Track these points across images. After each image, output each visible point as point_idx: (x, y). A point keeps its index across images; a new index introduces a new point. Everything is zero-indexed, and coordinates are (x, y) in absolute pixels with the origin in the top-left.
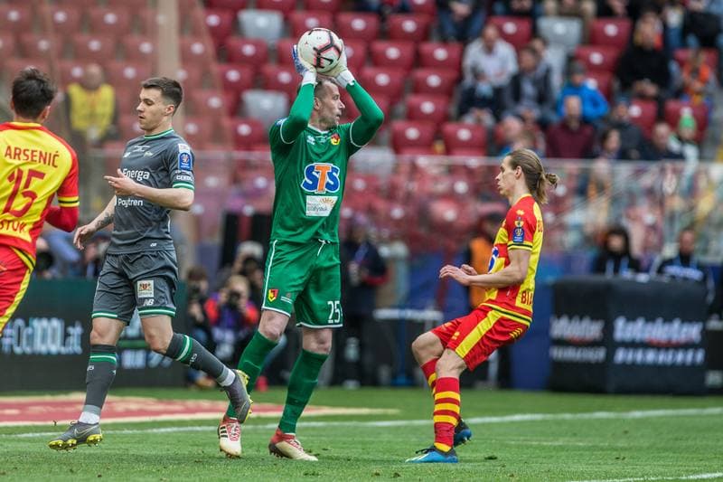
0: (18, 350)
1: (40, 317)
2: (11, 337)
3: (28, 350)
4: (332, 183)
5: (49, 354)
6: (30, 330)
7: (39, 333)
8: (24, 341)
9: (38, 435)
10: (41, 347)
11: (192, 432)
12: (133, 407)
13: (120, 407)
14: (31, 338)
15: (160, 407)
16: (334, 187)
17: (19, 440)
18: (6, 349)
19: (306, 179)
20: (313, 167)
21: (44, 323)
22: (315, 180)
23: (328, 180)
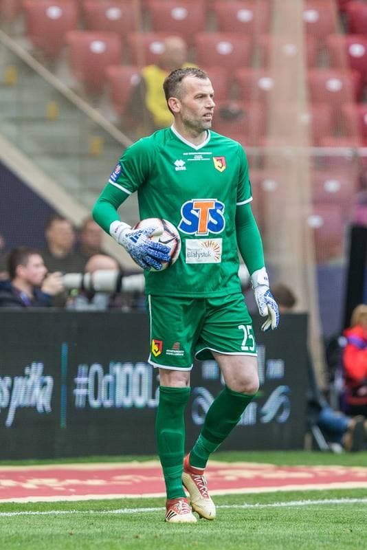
0: (95, 404)
1: (123, 362)
2: (87, 386)
3: (108, 403)
4: (215, 222)
5: (134, 408)
6: (109, 378)
7: (121, 381)
8: (103, 392)
9: (135, 511)
10: (124, 400)
11: (330, 505)
12: (247, 474)
13: (231, 475)
14: (111, 388)
15: (282, 475)
16: (219, 227)
17: (113, 518)
18: (80, 402)
19: (183, 219)
20: (191, 205)
21: (128, 368)
22: (194, 220)
23: (211, 219)
